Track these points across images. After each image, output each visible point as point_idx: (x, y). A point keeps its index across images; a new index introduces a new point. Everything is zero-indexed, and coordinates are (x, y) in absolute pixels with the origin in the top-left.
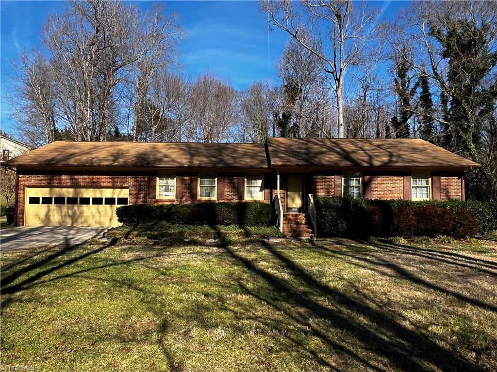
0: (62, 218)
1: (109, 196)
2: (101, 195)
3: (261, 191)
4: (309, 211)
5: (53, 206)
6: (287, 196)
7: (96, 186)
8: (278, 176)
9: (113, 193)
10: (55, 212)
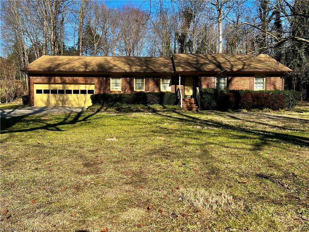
0: (56, 102)
1: (83, 89)
2: (79, 88)
3: (170, 86)
4: (197, 97)
5: (51, 95)
6: (184, 89)
7: (76, 83)
8: (180, 77)
9: (86, 87)
10: (52, 98)
